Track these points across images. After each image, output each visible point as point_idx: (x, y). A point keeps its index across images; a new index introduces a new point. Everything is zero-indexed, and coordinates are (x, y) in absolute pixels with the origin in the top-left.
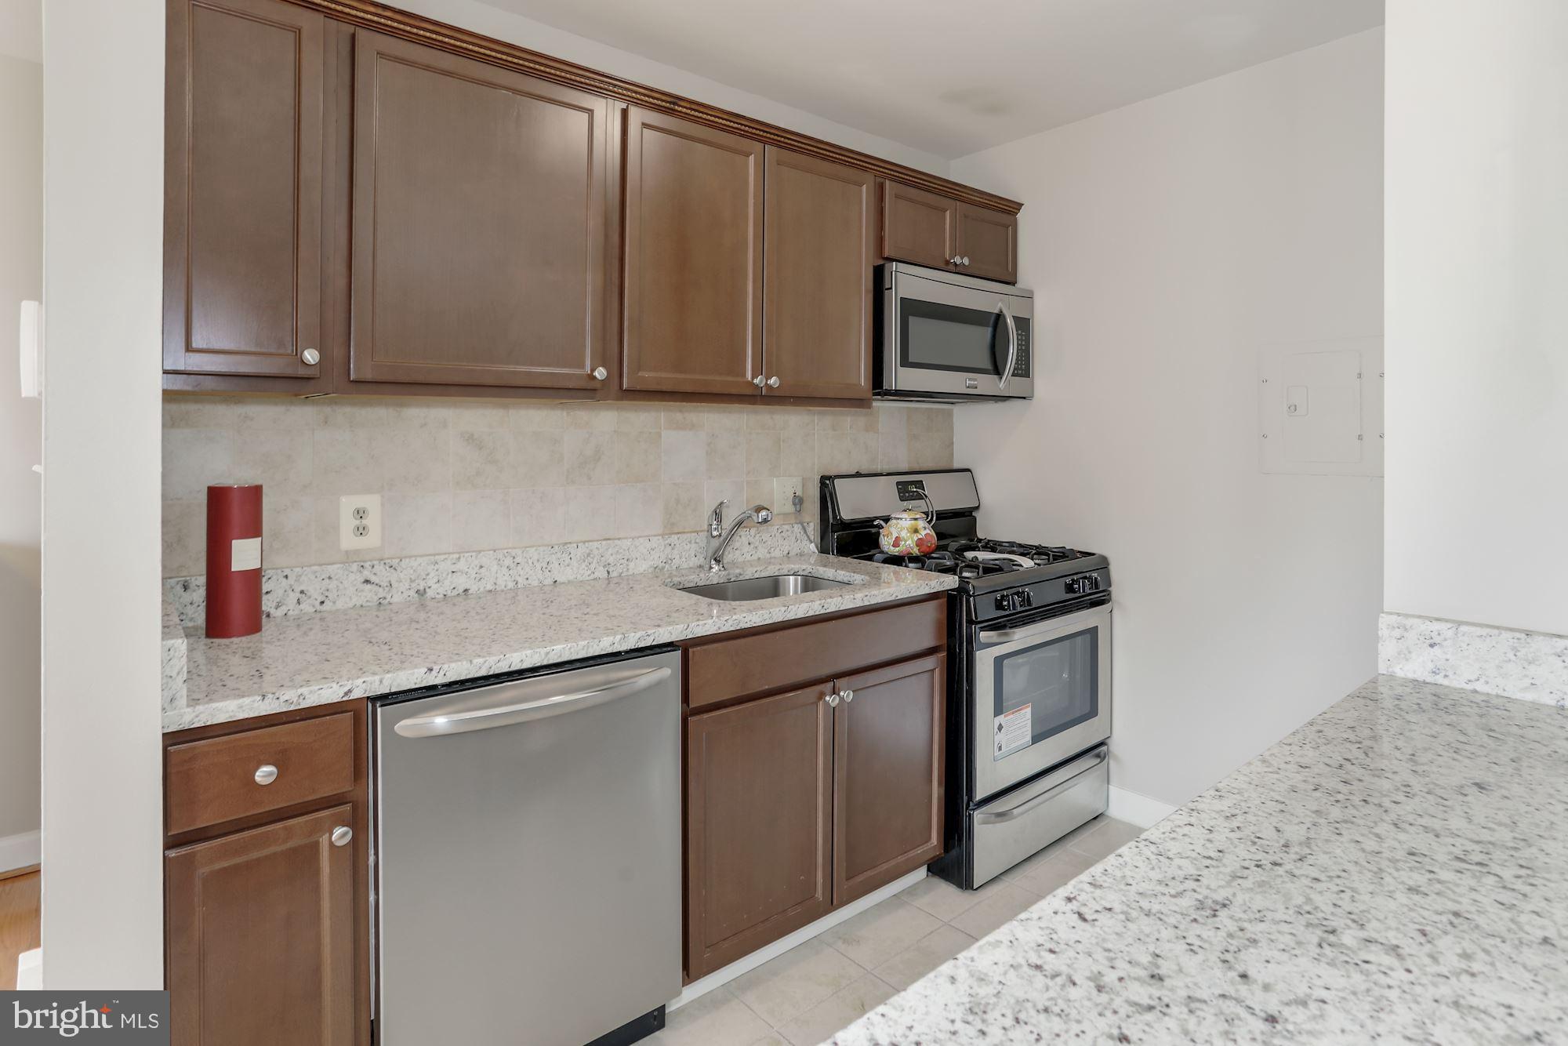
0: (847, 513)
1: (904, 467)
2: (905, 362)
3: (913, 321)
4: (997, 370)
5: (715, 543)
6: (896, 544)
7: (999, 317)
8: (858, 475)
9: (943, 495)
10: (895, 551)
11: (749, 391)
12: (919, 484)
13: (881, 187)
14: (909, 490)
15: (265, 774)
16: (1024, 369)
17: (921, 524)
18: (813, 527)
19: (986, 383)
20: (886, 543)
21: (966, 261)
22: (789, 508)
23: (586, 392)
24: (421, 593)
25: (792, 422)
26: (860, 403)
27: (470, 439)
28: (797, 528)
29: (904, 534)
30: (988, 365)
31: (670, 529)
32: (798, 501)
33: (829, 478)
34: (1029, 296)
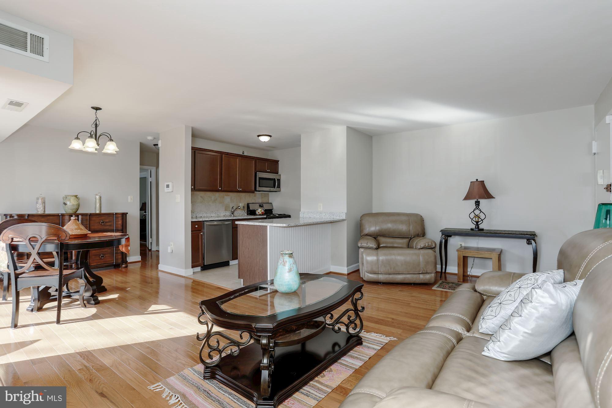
0: (251, 209)
1: (261, 203)
2: (259, 186)
3: (261, 180)
4: (274, 187)
5: (233, 212)
6: (258, 213)
7: (275, 179)
8: (253, 203)
9: (267, 207)
10: (258, 214)
11: (237, 191)
12: (263, 205)
13: (256, 160)
14: (261, 206)
15: (196, 226)
16: (279, 186)
17: (262, 210)
18: (246, 211)
19: (272, 189)
20: (257, 213)
21: (269, 171)
22: (242, 208)
23: (218, 191)
24: (196, 216)
25: (243, 195)
26: (253, 192)
27: (201, 197)
28: (244, 211)
29: (259, 211)
30: (273, 186)
31: (226, 210)
32: (244, 207)
33: (249, 204)
34: (280, 175)
